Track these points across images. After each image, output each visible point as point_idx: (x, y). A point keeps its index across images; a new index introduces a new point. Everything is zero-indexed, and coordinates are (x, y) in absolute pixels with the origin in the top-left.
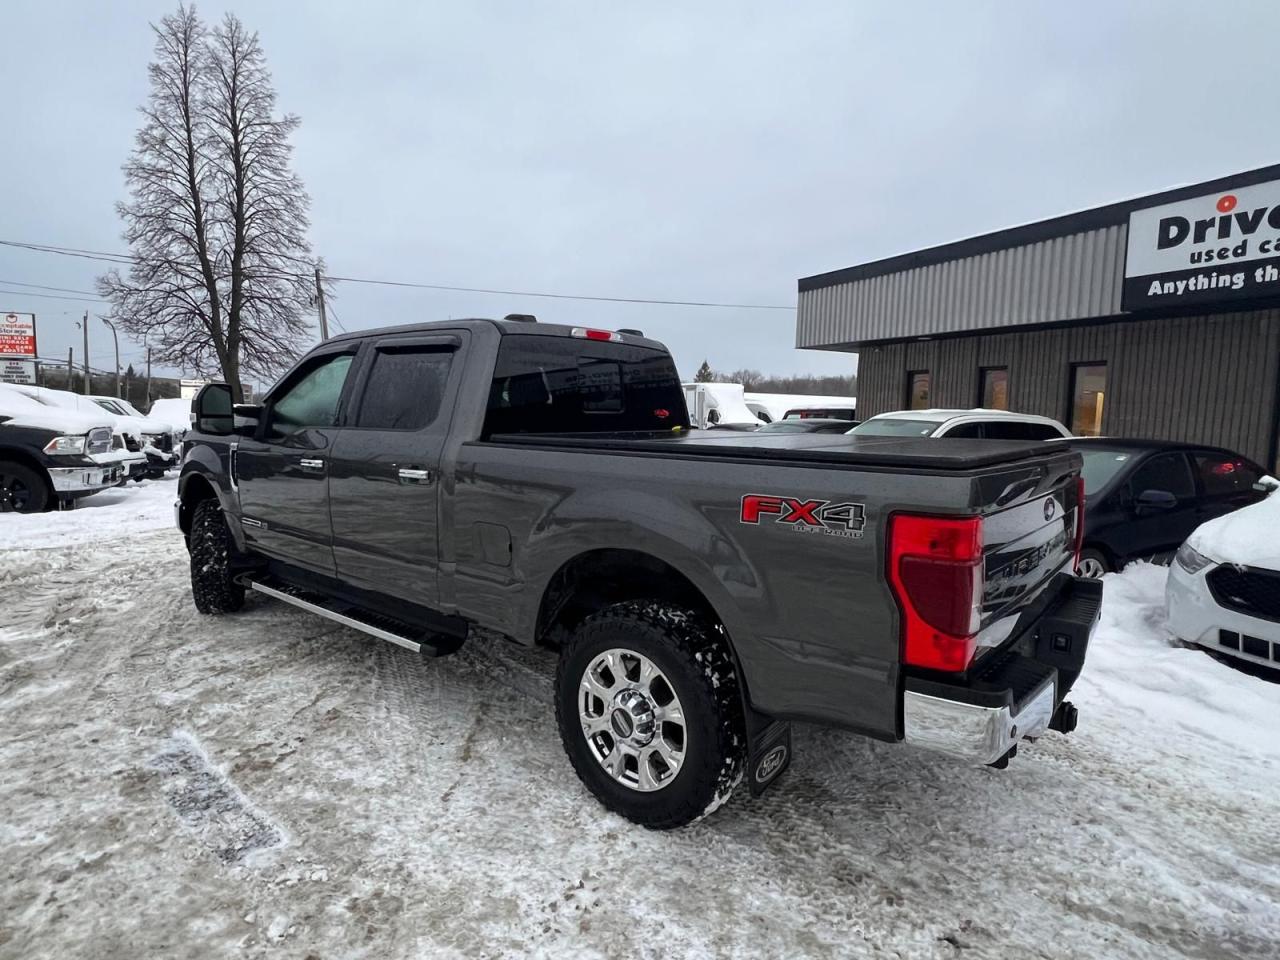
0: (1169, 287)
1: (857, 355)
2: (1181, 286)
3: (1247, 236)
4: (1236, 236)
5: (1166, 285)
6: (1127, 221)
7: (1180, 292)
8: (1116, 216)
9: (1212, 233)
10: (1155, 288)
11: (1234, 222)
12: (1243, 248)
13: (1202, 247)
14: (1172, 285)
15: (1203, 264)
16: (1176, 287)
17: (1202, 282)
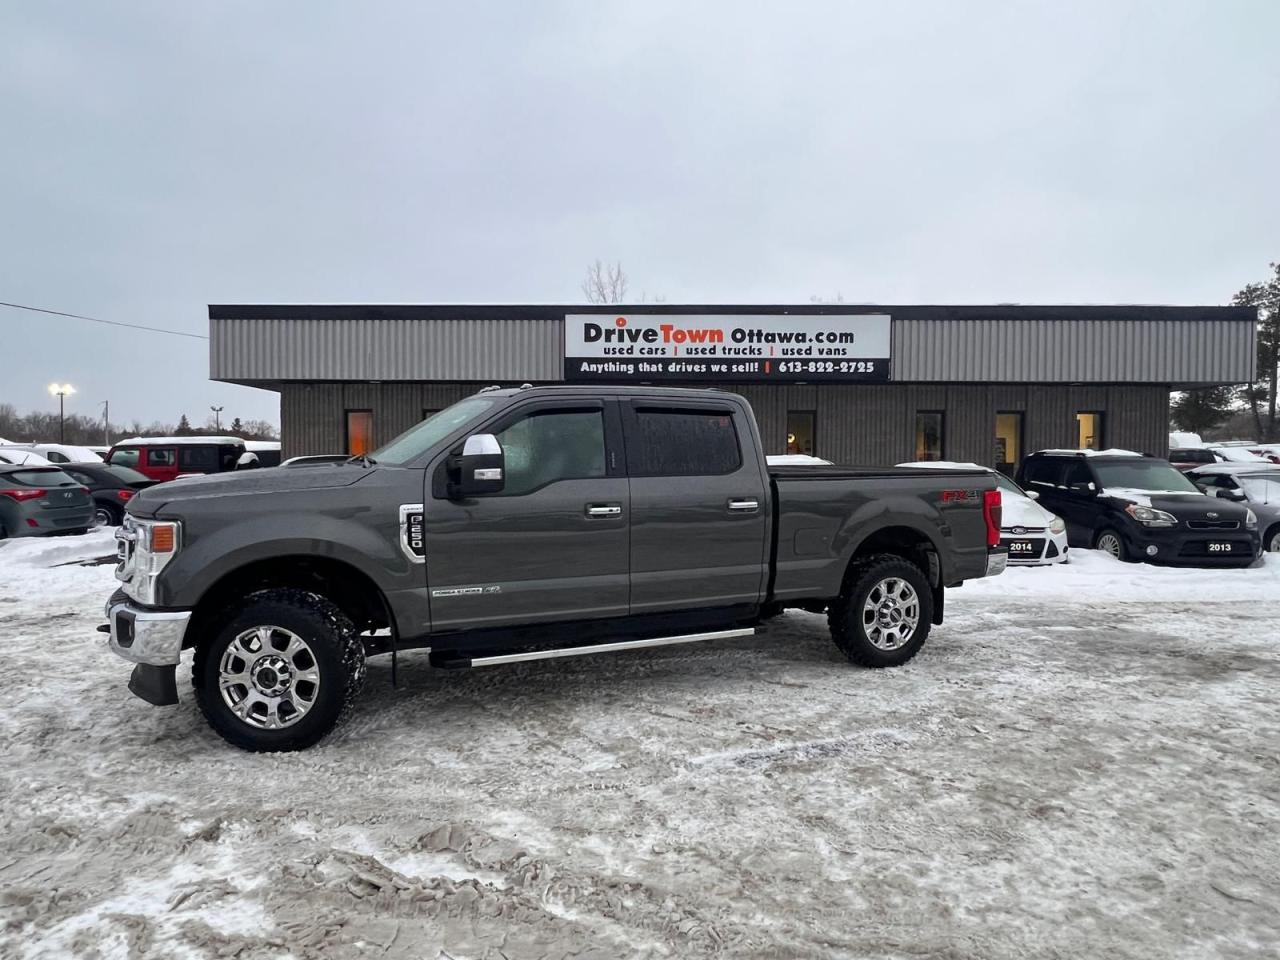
0: (593, 367)
1: (279, 394)
2: (600, 367)
3: (633, 344)
4: (627, 343)
5: (592, 366)
6: (564, 319)
7: (600, 372)
8: (557, 313)
9: (615, 337)
10: (585, 367)
11: (626, 334)
12: (630, 350)
13: (610, 345)
14: (594, 366)
15: (611, 356)
16: (597, 369)
17: (612, 367)
